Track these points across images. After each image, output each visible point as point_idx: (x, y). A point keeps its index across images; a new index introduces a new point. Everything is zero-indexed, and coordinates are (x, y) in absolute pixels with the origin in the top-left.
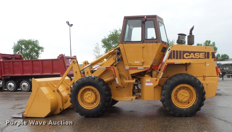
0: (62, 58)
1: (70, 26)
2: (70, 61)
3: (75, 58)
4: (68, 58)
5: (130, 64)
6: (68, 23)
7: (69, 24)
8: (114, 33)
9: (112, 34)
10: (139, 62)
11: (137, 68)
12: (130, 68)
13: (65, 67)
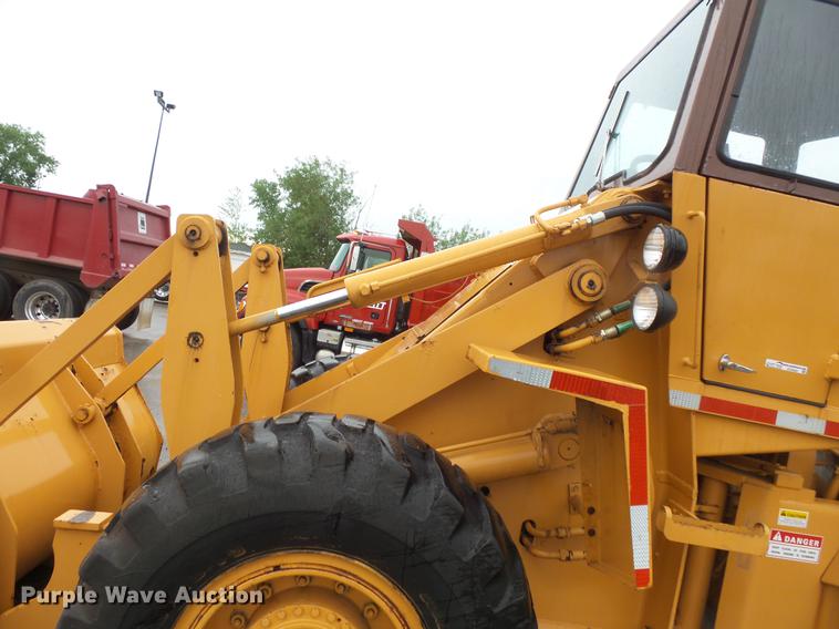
0: (106, 199)
1: (164, 108)
2: (142, 222)
3: (163, 212)
4: (134, 208)
5: (723, 367)
6: (159, 96)
7: (161, 101)
8: (308, 167)
9: (301, 166)
10: (771, 363)
11: (770, 416)
12: (708, 404)
13: (111, 240)
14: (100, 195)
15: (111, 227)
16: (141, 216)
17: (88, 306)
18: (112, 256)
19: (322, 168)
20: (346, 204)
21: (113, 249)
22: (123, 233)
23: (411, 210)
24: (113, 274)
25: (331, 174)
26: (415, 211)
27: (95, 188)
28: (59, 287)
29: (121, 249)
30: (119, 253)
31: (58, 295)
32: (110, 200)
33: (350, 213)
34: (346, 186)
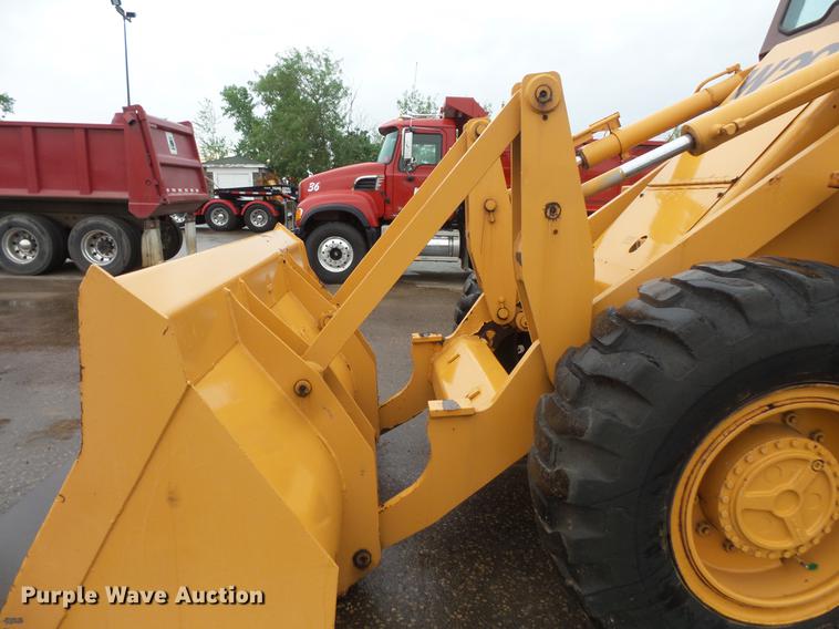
0: (136, 122)
1: (125, 18)
2: (172, 143)
4: (163, 128)
6: (117, 3)
7: (120, 10)
13: (151, 165)
14: (129, 118)
15: (148, 152)
16: (169, 136)
17: (143, 239)
18: (155, 182)
19: (304, 61)
20: (338, 98)
21: (155, 175)
22: (161, 157)
23: (405, 95)
24: (162, 201)
25: (315, 66)
26: (409, 94)
27: (122, 111)
28: (109, 223)
29: (164, 174)
30: (162, 178)
31: (110, 230)
32: (140, 122)
33: (342, 106)
34: (334, 77)
